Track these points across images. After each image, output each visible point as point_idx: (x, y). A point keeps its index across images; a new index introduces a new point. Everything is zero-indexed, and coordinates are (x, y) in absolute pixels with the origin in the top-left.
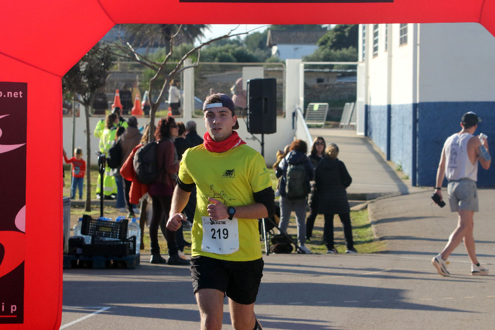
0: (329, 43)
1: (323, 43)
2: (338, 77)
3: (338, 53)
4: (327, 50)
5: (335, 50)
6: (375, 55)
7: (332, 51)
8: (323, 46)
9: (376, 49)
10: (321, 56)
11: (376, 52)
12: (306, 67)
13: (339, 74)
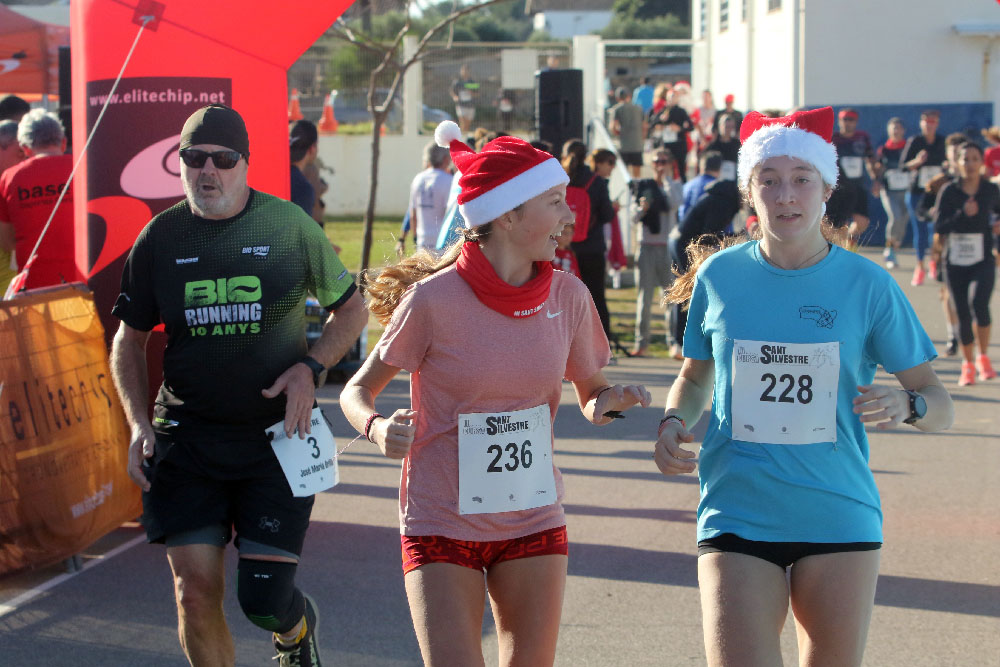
0: (633, 9)
1: (623, 9)
2: (652, 66)
3: (648, 25)
4: (630, 20)
5: (644, 19)
6: (723, 29)
7: (639, 22)
8: (623, 14)
9: (724, 18)
10: (620, 31)
11: (725, 24)
12: (608, 48)
13: (653, 61)
